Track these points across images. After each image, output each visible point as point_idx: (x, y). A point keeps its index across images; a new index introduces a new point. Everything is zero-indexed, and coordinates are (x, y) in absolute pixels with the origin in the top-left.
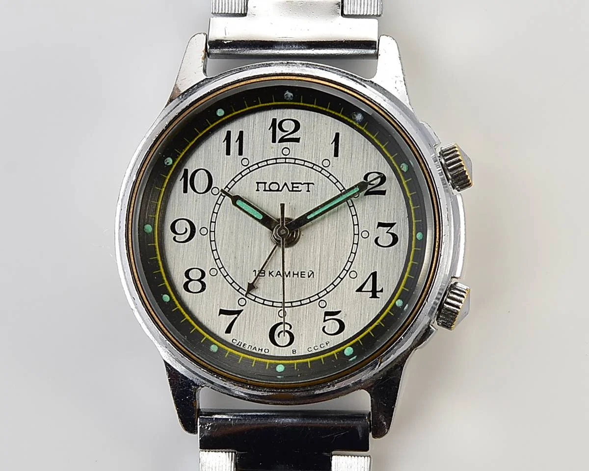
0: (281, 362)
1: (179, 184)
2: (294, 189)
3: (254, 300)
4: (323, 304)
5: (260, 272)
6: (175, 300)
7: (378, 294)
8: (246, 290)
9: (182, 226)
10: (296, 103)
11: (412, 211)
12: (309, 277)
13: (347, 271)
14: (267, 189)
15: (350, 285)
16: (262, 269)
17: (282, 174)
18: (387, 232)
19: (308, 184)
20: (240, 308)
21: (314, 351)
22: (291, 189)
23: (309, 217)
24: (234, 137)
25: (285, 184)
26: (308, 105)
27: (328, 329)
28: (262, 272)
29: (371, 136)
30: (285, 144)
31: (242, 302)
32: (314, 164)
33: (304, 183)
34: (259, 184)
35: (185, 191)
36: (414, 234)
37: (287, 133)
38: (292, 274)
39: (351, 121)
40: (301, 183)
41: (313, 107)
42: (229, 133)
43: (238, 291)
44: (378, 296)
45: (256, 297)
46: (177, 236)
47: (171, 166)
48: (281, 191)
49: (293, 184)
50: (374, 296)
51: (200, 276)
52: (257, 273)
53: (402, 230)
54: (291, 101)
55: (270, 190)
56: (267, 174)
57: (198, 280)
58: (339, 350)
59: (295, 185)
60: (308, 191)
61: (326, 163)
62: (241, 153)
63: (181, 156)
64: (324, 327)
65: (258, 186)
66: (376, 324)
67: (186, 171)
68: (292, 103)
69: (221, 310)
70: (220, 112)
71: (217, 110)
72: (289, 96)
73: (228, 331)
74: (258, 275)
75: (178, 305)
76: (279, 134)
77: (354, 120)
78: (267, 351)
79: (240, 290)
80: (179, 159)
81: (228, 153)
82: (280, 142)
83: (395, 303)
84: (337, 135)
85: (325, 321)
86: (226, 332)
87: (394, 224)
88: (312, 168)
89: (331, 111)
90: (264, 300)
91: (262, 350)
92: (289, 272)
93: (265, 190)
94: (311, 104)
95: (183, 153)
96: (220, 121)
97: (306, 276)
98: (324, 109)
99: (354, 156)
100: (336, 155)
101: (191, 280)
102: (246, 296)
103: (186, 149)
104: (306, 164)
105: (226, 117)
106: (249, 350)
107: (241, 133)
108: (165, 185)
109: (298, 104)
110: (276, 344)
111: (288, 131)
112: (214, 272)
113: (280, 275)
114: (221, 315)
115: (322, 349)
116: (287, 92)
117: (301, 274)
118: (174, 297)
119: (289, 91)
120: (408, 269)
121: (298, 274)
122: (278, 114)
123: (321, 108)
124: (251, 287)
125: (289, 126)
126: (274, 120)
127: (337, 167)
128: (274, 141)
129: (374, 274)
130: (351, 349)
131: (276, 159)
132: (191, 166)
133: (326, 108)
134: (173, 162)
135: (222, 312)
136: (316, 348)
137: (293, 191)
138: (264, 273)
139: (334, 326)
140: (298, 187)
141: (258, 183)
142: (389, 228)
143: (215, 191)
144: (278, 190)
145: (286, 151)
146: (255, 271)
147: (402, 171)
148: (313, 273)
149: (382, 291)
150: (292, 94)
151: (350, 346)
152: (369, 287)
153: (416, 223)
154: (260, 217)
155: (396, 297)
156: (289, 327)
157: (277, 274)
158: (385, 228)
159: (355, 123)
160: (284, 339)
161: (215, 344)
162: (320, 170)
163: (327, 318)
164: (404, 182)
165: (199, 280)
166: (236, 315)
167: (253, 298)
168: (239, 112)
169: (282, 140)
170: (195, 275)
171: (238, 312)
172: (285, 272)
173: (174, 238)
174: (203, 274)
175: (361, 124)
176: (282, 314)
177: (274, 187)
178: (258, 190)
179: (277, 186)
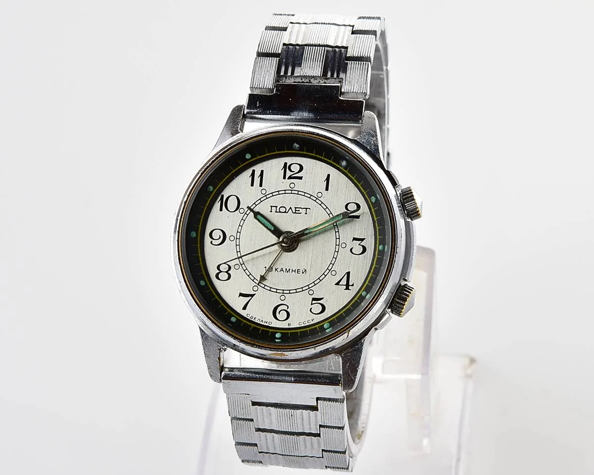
0: (279, 331)
1: (217, 205)
2: (297, 212)
3: (264, 288)
4: (311, 292)
7: (350, 287)
8: (259, 280)
9: (217, 234)
10: (301, 152)
11: (377, 230)
12: (303, 273)
13: (330, 270)
14: (278, 211)
15: (331, 280)
16: (270, 267)
17: (289, 201)
18: (359, 245)
19: (306, 209)
20: (253, 293)
21: (303, 325)
22: (294, 212)
23: (305, 232)
24: (257, 174)
25: (291, 208)
26: (309, 154)
27: (314, 310)
28: (270, 269)
29: (352, 177)
30: (292, 181)
31: (255, 289)
32: (311, 195)
33: (304, 208)
34: (273, 208)
35: (221, 210)
36: (377, 246)
38: (291, 270)
39: (338, 166)
40: (301, 208)
41: (313, 156)
42: (254, 171)
43: (253, 280)
44: (350, 288)
45: (265, 285)
46: (213, 241)
47: (212, 192)
48: (287, 213)
49: (296, 208)
50: (347, 288)
51: (227, 269)
53: (370, 243)
54: (298, 151)
55: (280, 212)
56: (278, 201)
58: (320, 325)
59: (297, 209)
60: (306, 214)
61: (320, 195)
62: (261, 186)
63: (219, 186)
64: (311, 308)
65: (271, 209)
66: (347, 308)
67: (222, 196)
69: (240, 293)
70: (248, 156)
71: (246, 154)
72: (297, 147)
73: (245, 308)
74: (268, 270)
75: (211, 288)
76: (289, 174)
77: (341, 166)
78: (270, 323)
79: (255, 280)
80: (218, 188)
81: (252, 185)
83: (361, 294)
84: (329, 176)
85: (312, 304)
86: (243, 309)
87: (364, 239)
88: (310, 198)
89: (325, 159)
90: (271, 288)
91: (267, 322)
92: (289, 269)
93: (276, 212)
94: (311, 153)
95: (222, 183)
96: (248, 162)
97: (301, 272)
99: (339, 191)
100: (327, 189)
101: (221, 272)
102: (258, 284)
103: (223, 181)
104: (306, 195)
105: (252, 160)
106: (258, 322)
107: (262, 171)
108: (207, 205)
109: (302, 152)
110: (277, 319)
111: (294, 172)
112: (237, 267)
114: (240, 297)
115: (309, 324)
116: (295, 144)
117: (298, 271)
118: (208, 283)
119: (297, 143)
120: (372, 271)
121: (295, 271)
122: (289, 160)
123: (318, 156)
124: (263, 278)
125: (296, 168)
126: (286, 164)
127: (327, 197)
128: (284, 178)
129: (348, 273)
130: (329, 324)
131: (285, 190)
132: (226, 193)
133: (322, 156)
134: (214, 189)
135: (241, 295)
136: (305, 323)
137: (295, 213)
138: (272, 269)
139: (317, 308)
140: (299, 211)
141: (271, 206)
142: (360, 242)
143: (242, 211)
144: (285, 212)
145: (292, 186)
146: (266, 267)
147: (372, 202)
148: (306, 270)
149: (353, 285)
150: (298, 146)
151: (328, 322)
152: (344, 282)
153: (379, 239)
154: (272, 228)
155: (362, 290)
156: (287, 307)
157: (281, 270)
158: (358, 242)
159: (341, 168)
160: (283, 316)
161: (234, 317)
162: (315, 199)
163: (314, 302)
164: (373, 210)
165: (227, 272)
166: (250, 298)
167: (263, 286)
168: (261, 156)
169: (290, 178)
170: (224, 268)
171: (252, 296)
172: (286, 269)
173: (211, 242)
174: (230, 268)
175: (346, 168)
176: (283, 298)
177: (283, 210)
178: (271, 211)
179: (284, 209)
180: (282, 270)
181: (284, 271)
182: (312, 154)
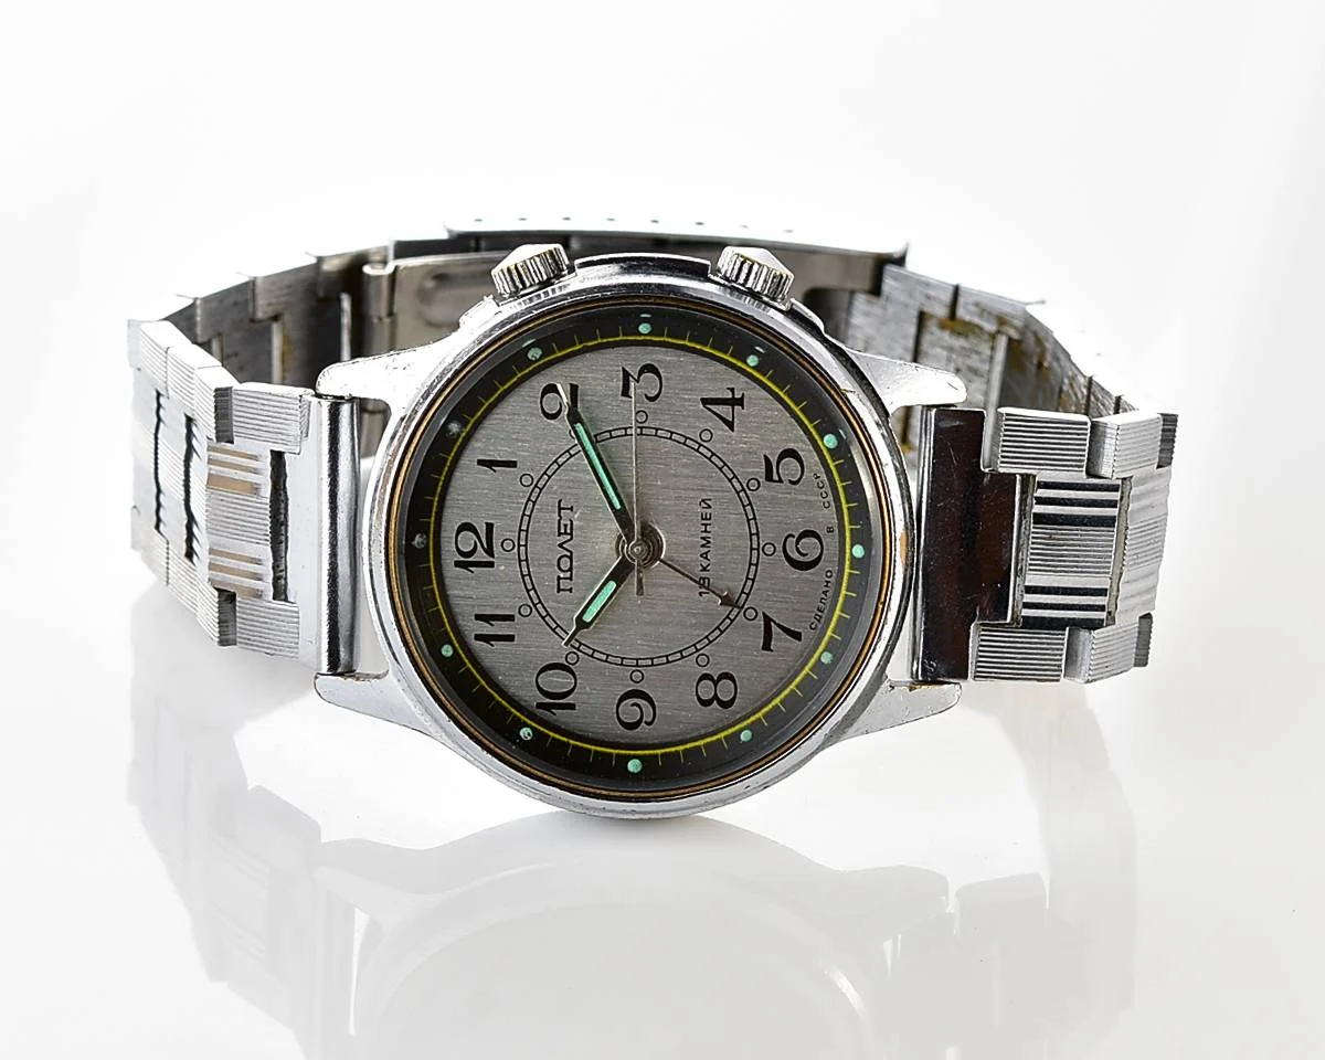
0: (848, 551)
1: (561, 716)
2: (568, 531)
3: (748, 595)
4: (754, 485)
5: (702, 586)
6: (749, 721)
7: (738, 396)
8: (730, 608)
9: (630, 711)
10: (432, 529)
11: (605, 340)
12: (709, 507)
13: (700, 445)
14: (568, 574)
15: (723, 441)
16: (698, 583)
17: (544, 549)
18: (638, 381)
19: (560, 509)
20: (761, 618)
21: (830, 498)
22: (569, 537)
23: (618, 506)
24: (486, 629)
25: (561, 546)
26: (434, 509)
27: (793, 476)
28: (703, 583)
29: (485, 406)
30: (497, 548)
31: (751, 614)
32: (529, 499)
33: (559, 515)
34: (561, 587)
35: (572, 707)
36: (642, 338)
37: (478, 544)
38: (704, 535)
39: (460, 440)
40: (560, 521)
41: (438, 501)
42: (478, 637)
43: (732, 621)
44: (740, 396)
45: (742, 592)
46: (644, 720)
47: (533, 729)
48: (571, 553)
49: (560, 534)
50: (740, 402)
51: (710, 683)
52: (704, 590)
53: (633, 359)
54: (428, 537)
55: (570, 569)
56: (546, 576)
57: (716, 685)
58: (828, 457)
59: (562, 531)
60: (572, 509)
61: (527, 480)
62: (510, 618)
63: (518, 714)
64: (790, 482)
65: (563, 590)
66: (786, 399)
67: (540, 706)
68: (431, 536)
69: (763, 649)
70: (447, 651)
71: (443, 655)
72: (421, 540)
73: (797, 636)
74: (708, 588)
75: (757, 716)
76: (481, 555)
77: (459, 432)
78: (829, 574)
79: (732, 617)
80: (522, 717)
81: (510, 638)
82: (493, 556)
83: (754, 368)
84: (480, 462)
85: (780, 481)
86: (800, 640)
87: (625, 371)
88: (535, 502)
89: (444, 473)
90: (747, 578)
91: (828, 582)
92: (703, 538)
93: (571, 579)
94: (432, 505)
95: (513, 710)
96: (461, 652)
97: (709, 511)
98: (441, 483)
99: (515, 436)
100: (512, 464)
101: (716, 696)
102: (742, 608)
103: (507, 705)
104: (528, 512)
106: (828, 602)
107: (478, 617)
108: (565, 739)
109: (433, 525)
110: (819, 558)
111: (475, 543)
112: (703, 660)
113: (706, 553)
114: (772, 647)
115: (827, 484)
116: (415, 543)
117: (706, 519)
118: (745, 723)
119: (413, 539)
120: (698, 347)
121: (706, 525)
122: (450, 556)
124: (727, 601)
125: (467, 541)
126: (458, 564)
127: (533, 464)
128: (491, 565)
129: (705, 401)
130: (827, 437)
131: (520, 561)
132: (532, 697)
133: (439, 480)
134: (528, 725)
135: (766, 646)
136: (824, 495)
137: (571, 534)
138: (704, 579)
139: (789, 468)
140: (566, 526)
141: (559, 590)
142: (631, 378)
143: (573, 658)
144: (571, 558)
145: (508, 545)
147: (541, 358)
148: (703, 501)
150: (418, 536)
151: (822, 440)
152: (725, 410)
153: (624, 334)
154: (612, 585)
155: (744, 367)
156: (791, 538)
157: (706, 558)
158: (631, 385)
159: (464, 434)
160: (810, 547)
161: (820, 656)
162: (537, 490)
163: (776, 477)
164: (559, 354)
165: (716, 683)
166: (772, 624)
167: (744, 596)
168: (446, 620)
169: (490, 552)
170: (707, 690)
171: (767, 620)
172: (703, 546)
173: (649, 724)
174: (706, 677)
175: (464, 424)
176: (769, 550)
177: (565, 564)
178: (570, 590)
179: (563, 559)
180: (705, 556)
181: (706, 550)
182: (435, 504)
